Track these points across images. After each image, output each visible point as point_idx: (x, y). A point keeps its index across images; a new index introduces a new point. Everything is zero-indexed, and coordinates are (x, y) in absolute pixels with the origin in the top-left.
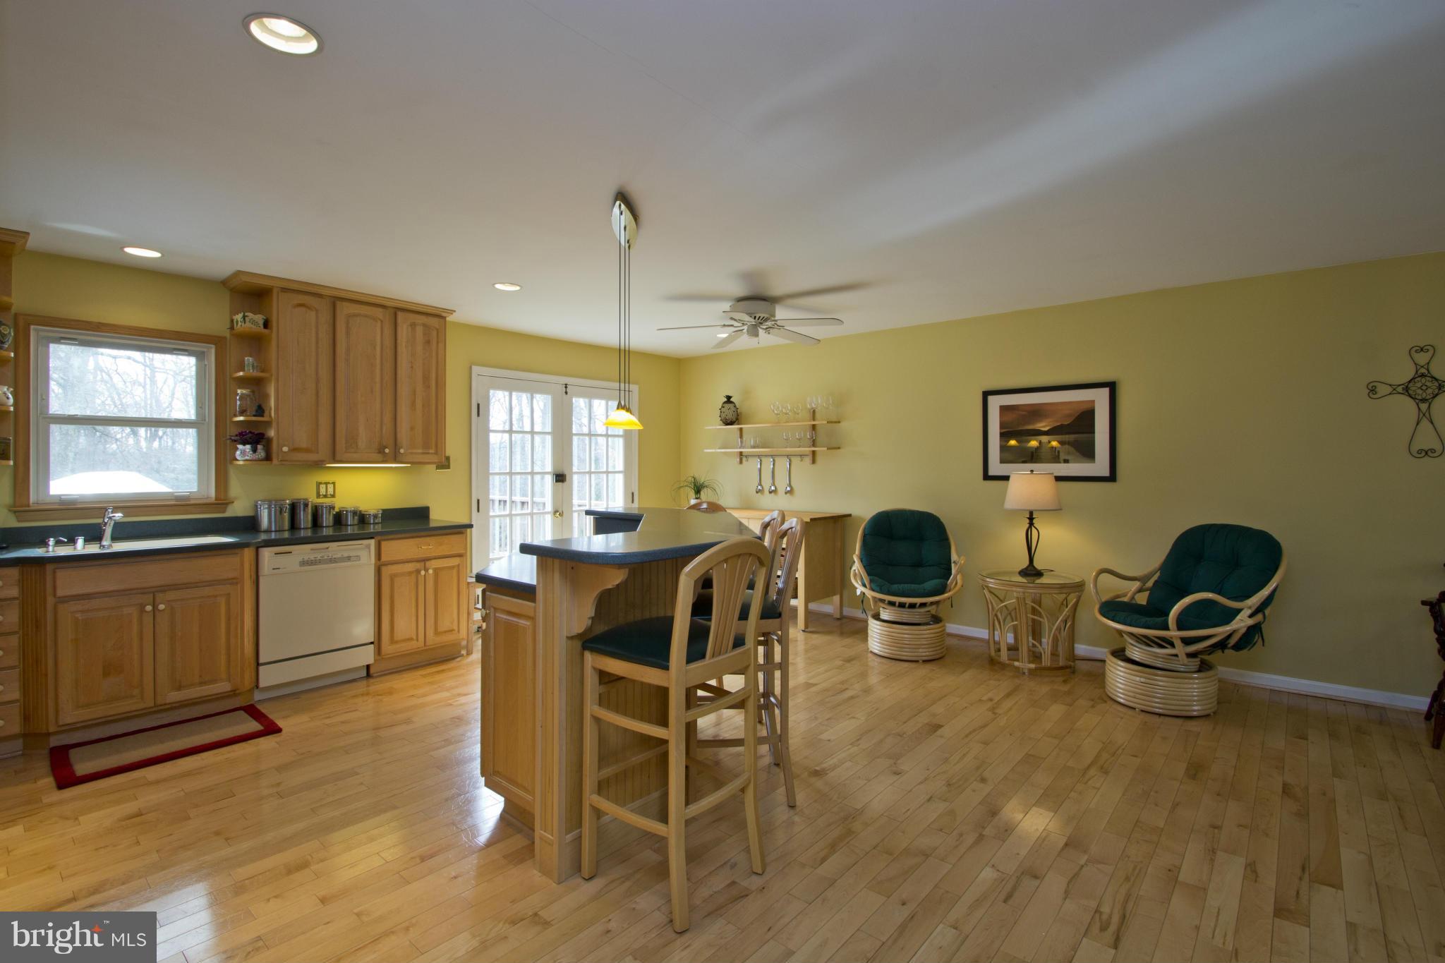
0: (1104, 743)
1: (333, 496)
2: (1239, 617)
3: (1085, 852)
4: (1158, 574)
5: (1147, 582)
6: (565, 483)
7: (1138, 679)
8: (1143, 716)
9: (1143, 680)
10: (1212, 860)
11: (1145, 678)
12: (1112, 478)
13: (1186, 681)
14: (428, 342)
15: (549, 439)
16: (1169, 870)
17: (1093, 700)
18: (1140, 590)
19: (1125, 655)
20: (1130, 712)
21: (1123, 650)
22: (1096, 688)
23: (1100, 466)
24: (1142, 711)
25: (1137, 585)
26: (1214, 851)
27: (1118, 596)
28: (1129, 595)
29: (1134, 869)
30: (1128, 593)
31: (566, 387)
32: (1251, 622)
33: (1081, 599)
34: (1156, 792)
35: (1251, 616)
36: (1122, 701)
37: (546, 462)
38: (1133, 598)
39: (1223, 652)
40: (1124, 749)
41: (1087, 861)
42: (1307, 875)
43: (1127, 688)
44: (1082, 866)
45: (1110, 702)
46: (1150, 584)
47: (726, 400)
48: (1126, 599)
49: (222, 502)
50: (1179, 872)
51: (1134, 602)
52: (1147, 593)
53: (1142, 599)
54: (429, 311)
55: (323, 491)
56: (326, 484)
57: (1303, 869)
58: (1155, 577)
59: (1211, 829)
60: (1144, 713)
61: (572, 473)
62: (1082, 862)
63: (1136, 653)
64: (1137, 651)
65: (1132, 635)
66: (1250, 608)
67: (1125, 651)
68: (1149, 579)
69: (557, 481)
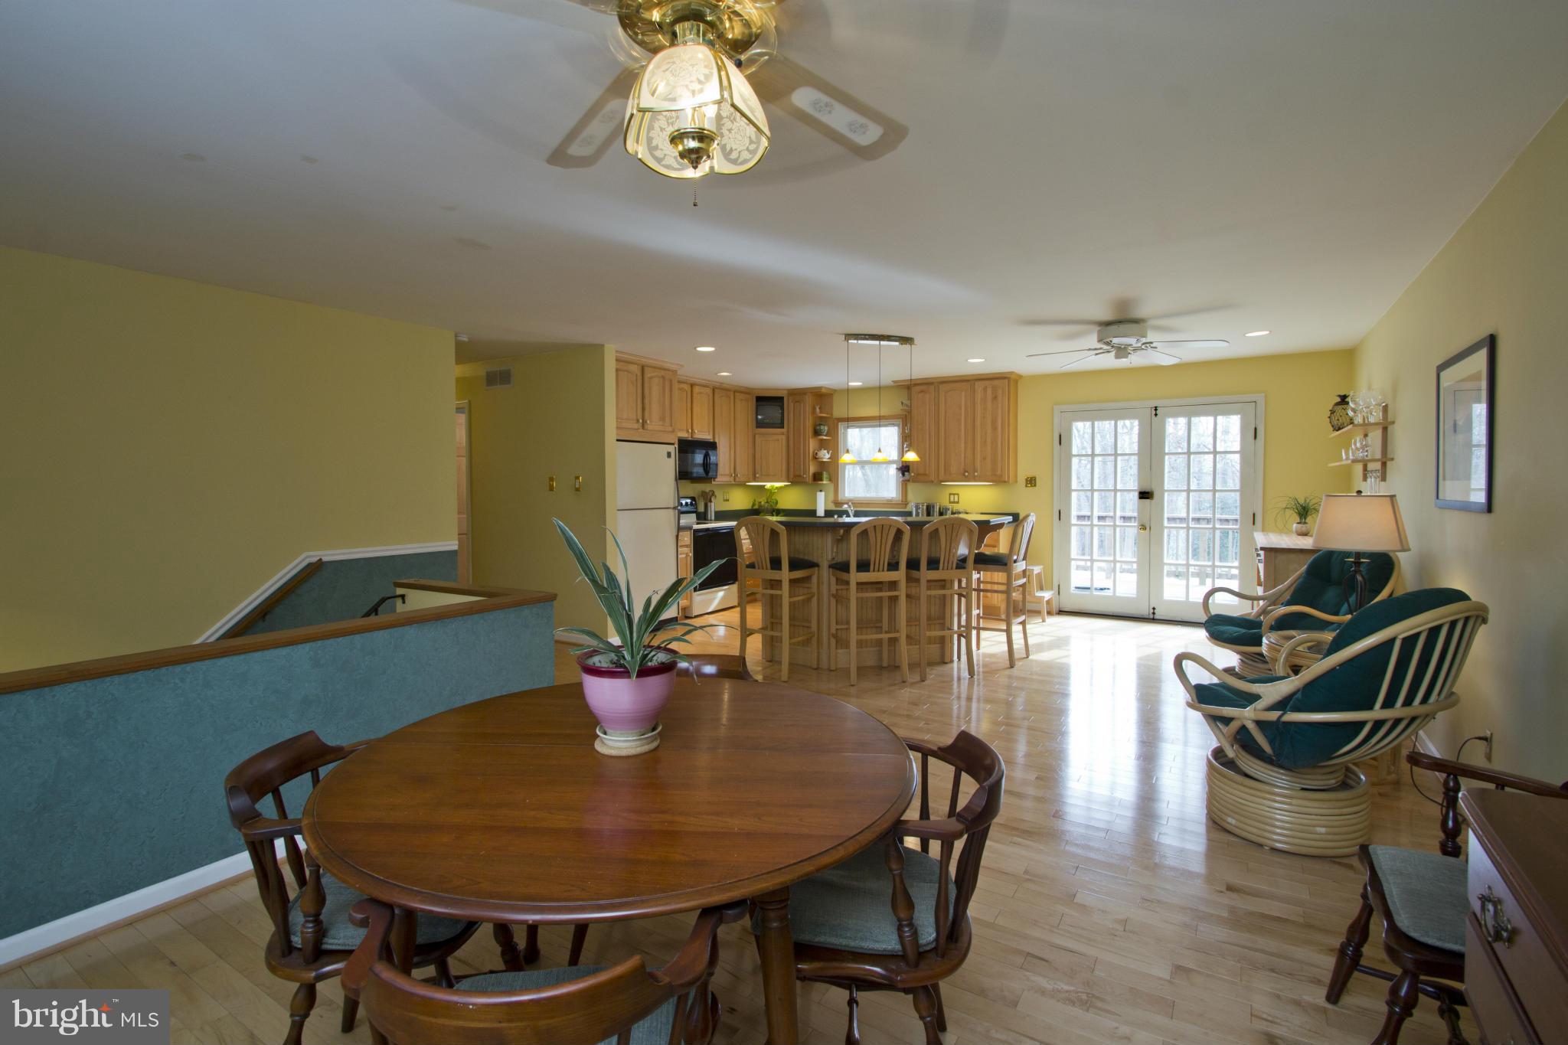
1: (958, 502)
6: (1153, 501)
14: (995, 398)
15: (1134, 460)
31: (1156, 410)
37: (1130, 481)
47: (1339, 400)
49: (905, 503)
54: (991, 376)
55: (952, 500)
56: (954, 494)
61: (1163, 491)
69: (1140, 498)
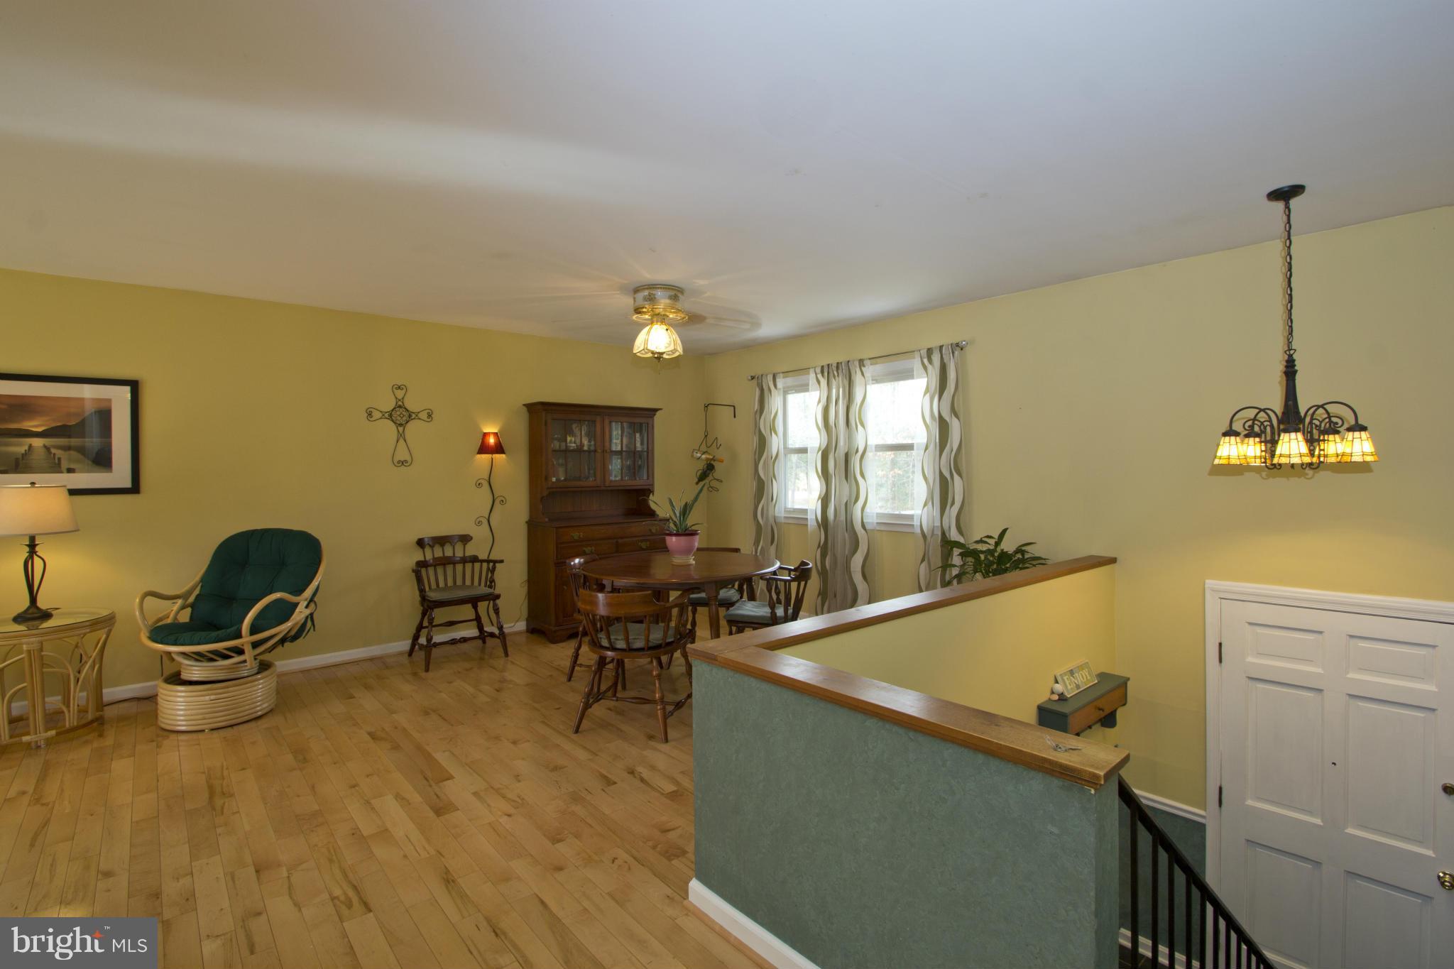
0: (204, 773)
2: (297, 610)
3: (279, 865)
4: (199, 588)
5: (189, 597)
7: (207, 698)
8: (216, 734)
9: (212, 697)
10: (373, 809)
11: (216, 694)
12: (135, 488)
13: (249, 685)
16: (353, 834)
17: (153, 741)
18: (183, 608)
19: (180, 679)
20: (201, 736)
21: (179, 674)
22: (144, 728)
23: (120, 474)
24: (212, 730)
25: (180, 602)
26: (368, 802)
27: (160, 620)
28: (172, 616)
29: (329, 851)
30: (169, 614)
32: (308, 612)
33: (112, 633)
34: (289, 787)
35: (307, 607)
36: (183, 728)
38: (175, 618)
39: (283, 646)
40: (227, 769)
41: (288, 871)
42: (431, 782)
43: (189, 712)
44: (289, 877)
45: (173, 736)
46: (191, 599)
48: (169, 621)
50: (360, 831)
51: (176, 621)
52: (189, 610)
53: (185, 617)
57: (426, 779)
58: (197, 592)
59: (353, 789)
60: (215, 732)
62: (285, 874)
63: (195, 671)
64: (198, 670)
65: (184, 654)
66: (306, 600)
67: (180, 674)
68: (190, 596)
